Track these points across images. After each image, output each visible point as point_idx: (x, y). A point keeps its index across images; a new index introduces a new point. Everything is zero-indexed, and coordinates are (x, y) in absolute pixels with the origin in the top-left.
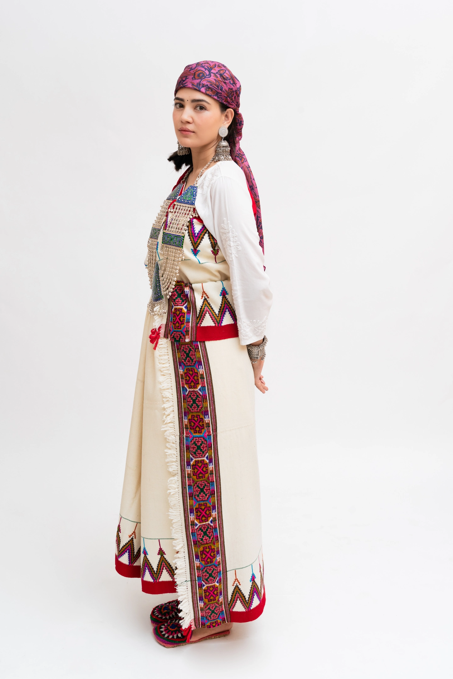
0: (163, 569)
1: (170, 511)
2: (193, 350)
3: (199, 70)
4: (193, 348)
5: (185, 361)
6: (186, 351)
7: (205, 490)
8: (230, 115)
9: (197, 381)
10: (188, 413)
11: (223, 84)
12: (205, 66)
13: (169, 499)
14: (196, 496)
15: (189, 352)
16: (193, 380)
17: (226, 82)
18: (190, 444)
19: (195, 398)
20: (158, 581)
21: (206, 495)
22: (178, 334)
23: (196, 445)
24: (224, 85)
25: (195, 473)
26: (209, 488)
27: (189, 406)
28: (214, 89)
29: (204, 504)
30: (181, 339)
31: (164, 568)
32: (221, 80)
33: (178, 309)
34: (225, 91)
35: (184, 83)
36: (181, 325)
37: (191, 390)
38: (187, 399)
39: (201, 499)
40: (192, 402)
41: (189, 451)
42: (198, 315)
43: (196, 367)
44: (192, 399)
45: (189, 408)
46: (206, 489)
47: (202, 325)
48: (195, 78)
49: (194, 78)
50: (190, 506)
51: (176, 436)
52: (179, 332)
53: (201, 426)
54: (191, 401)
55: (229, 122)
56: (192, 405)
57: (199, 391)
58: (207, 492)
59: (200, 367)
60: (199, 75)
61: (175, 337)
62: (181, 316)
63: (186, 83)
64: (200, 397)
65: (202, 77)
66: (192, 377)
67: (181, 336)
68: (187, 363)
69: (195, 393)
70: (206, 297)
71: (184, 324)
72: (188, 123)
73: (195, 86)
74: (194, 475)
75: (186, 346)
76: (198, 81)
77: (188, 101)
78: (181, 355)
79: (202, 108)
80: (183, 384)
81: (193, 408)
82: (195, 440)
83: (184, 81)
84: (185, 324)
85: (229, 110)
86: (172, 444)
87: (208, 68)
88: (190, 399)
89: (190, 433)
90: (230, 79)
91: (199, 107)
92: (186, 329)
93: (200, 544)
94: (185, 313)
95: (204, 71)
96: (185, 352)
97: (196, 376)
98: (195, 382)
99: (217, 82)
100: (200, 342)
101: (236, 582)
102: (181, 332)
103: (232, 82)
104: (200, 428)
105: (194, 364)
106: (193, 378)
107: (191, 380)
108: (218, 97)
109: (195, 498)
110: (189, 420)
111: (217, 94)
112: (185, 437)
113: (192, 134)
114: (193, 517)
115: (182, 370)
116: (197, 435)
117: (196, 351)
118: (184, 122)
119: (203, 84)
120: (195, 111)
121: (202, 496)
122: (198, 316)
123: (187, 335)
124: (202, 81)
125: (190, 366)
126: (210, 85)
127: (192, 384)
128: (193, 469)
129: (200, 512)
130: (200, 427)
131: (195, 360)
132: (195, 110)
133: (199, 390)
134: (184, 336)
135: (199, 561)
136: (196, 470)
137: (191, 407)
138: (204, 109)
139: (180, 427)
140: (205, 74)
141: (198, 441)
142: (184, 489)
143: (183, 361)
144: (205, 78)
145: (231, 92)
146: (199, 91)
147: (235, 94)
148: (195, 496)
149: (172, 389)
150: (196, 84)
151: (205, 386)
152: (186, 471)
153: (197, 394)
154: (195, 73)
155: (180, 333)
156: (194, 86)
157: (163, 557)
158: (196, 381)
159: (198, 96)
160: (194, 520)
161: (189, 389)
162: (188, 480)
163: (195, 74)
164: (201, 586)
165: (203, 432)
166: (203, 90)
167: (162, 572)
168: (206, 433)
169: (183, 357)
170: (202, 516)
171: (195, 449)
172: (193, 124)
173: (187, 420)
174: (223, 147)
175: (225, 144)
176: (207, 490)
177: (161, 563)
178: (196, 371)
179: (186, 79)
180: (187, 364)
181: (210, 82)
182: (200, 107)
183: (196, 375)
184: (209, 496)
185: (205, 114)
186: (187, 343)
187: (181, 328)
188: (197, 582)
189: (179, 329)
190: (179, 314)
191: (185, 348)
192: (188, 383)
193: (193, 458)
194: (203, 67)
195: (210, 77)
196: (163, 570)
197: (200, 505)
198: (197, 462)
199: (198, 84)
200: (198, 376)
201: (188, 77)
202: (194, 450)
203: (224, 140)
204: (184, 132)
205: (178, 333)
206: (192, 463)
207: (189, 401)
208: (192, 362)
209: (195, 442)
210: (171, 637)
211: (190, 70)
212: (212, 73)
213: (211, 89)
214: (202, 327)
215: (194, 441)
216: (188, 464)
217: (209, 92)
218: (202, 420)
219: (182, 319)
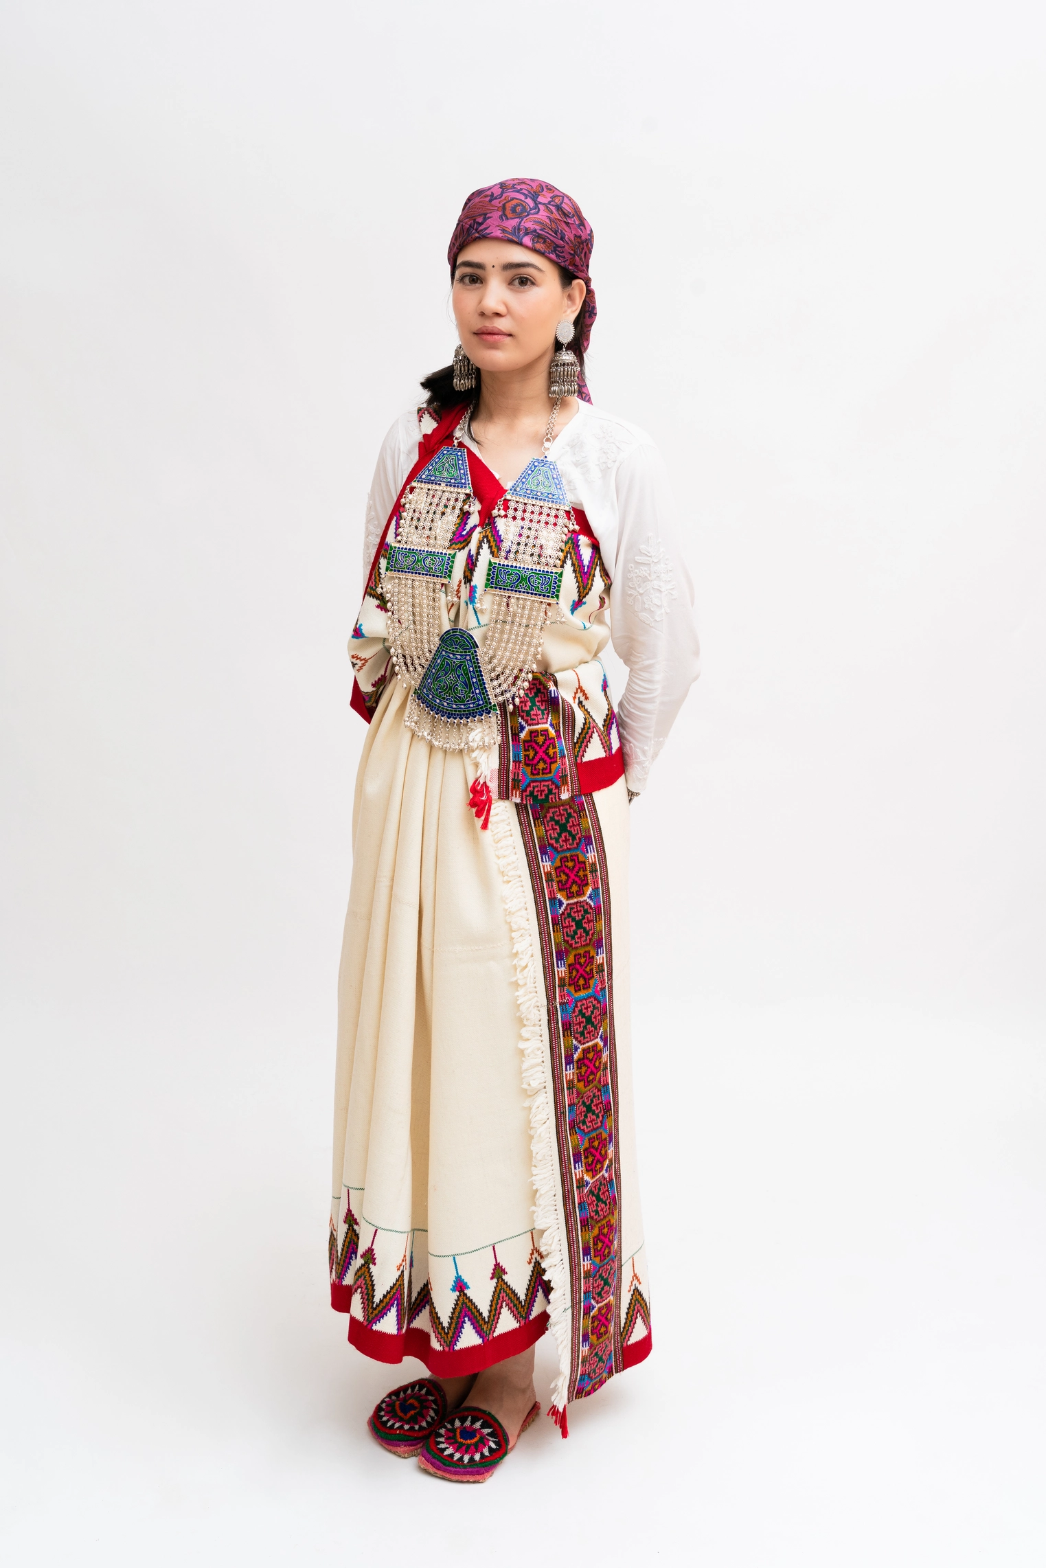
0: (501, 1307)
1: (534, 1173)
2: (575, 815)
3: (512, 199)
4: (575, 812)
5: (557, 841)
6: (559, 821)
7: (594, 1106)
8: (576, 294)
9: (584, 880)
10: (567, 952)
11: (564, 226)
12: (521, 189)
13: (532, 1148)
14: (581, 1124)
15: (568, 821)
16: (577, 879)
17: (569, 223)
18: (573, 1017)
19: (581, 917)
20: (491, 1338)
21: (598, 1117)
22: (544, 786)
23: (583, 1015)
24: (567, 229)
25: (581, 1076)
26: (600, 1101)
27: (567, 936)
28: (548, 238)
29: (597, 1135)
30: (550, 796)
31: (504, 1304)
32: (560, 219)
33: (541, 731)
34: (569, 242)
35: (481, 228)
36: (550, 766)
37: (571, 901)
38: (562, 924)
39: (590, 1127)
40: (574, 928)
41: (571, 1033)
42: (576, 738)
43: (583, 849)
44: (574, 919)
45: (567, 942)
46: (595, 1103)
47: (584, 760)
48: (506, 216)
49: (504, 216)
50: (574, 1148)
51: (541, 1009)
52: (546, 781)
53: (588, 975)
54: (572, 926)
55: (576, 310)
56: (575, 933)
57: (588, 900)
58: (597, 1109)
59: (588, 848)
60: (514, 210)
61: (535, 794)
62: (549, 746)
63: (486, 229)
64: (590, 913)
65: (521, 213)
66: (572, 873)
67: (552, 789)
68: (563, 845)
69: (580, 907)
70: (582, 699)
71: (556, 762)
72: (498, 315)
73: (509, 233)
74: (579, 1081)
75: (562, 808)
76: (515, 222)
77: (493, 267)
78: (546, 831)
79: (524, 281)
80: (552, 893)
81: (578, 938)
82: (581, 1006)
83: (481, 224)
84: (559, 761)
85: (575, 282)
86: (532, 1028)
87: (530, 192)
88: (569, 922)
89: (568, 995)
90: (574, 215)
91: (517, 281)
92: (562, 773)
93: (594, 1223)
94: (554, 738)
95: (523, 199)
96: (557, 822)
97: (582, 870)
98: (580, 882)
99: (554, 222)
100: (584, 795)
101: (635, 1282)
102: (551, 780)
103: (577, 223)
104: (585, 979)
105: (577, 844)
106: (576, 876)
107: (571, 880)
108: (557, 256)
109: (579, 1128)
110: (570, 965)
111: (555, 248)
112: (558, 1006)
113: (508, 339)
114: (581, 1169)
115: (549, 863)
116: (583, 994)
117: (580, 815)
118: (490, 314)
119: (526, 229)
120: (511, 290)
121: (591, 1122)
122: (575, 741)
123: (563, 784)
124: (523, 222)
125: (569, 849)
126: (540, 230)
127: (575, 888)
128: (579, 1068)
129: (593, 1155)
130: (586, 977)
131: (580, 835)
132: (511, 287)
133: (589, 898)
134: (558, 787)
135: (591, 1259)
136: (584, 1069)
137: (573, 938)
138: (529, 283)
139: (546, 987)
140: (527, 207)
141: (586, 1006)
142: (561, 1116)
143: (553, 842)
144: (528, 215)
145: (578, 242)
146: (520, 244)
147: (585, 247)
148: (579, 1123)
149: (526, 909)
150: (510, 229)
151: (598, 888)
152: (564, 1076)
153: (586, 907)
154: (504, 205)
155: (550, 783)
156: (506, 235)
157: (503, 1280)
158: (582, 881)
159: (518, 255)
160: (583, 1175)
161: (567, 900)
162: (569, 1095)
163: (504, 207)
164: (588, 1309)
165: (592, 986)
166: (527, 240)
167: (500, 1313)
168: (597, 987)
169: (550, 835)
170: (595, 1161)
171: (582, 1025)
172: (508, 317)
173: (563, 969)
174: (564, 364)
175: (567, 358)
176: (597, 1105)
177: (499, 1296)
178: (581, 859)
179: (485, 219)
180: (561, 847)
181: (540, 223)
182: (520, 279)
183: (583, 868)
184: (603, 1116)
185: (533, 295)
186: (564, 804)
187: (550, 772)
188: (582, 1304)
189: (546, 774)
190: (543, 743)
191: (558, 813)
192: (565, 887)
193: (579, 1045)
194: (518, 191)
195: (538, 212)
196: (502, 1310)
197: (591, 1140)
198: (586, 1051)
199: (515, 227)
200: (585, 870)
201: (488, 215)
202: (580, 1027)
203: (567, 349)
204: (489, 338)
205: (543, 784)
206: (576, 1057)
207: (567, 927)
208: (573, 841)
209: (580, 1011)
210: (477, 1457)
211: (490, 201)
212: (540, 203)
213: (542, 238)
214: (586, 762)
215: (580, 1008)
216: (569, 1060)
217: (539, 246)
218: (591, 960)
219: (551, 751)
